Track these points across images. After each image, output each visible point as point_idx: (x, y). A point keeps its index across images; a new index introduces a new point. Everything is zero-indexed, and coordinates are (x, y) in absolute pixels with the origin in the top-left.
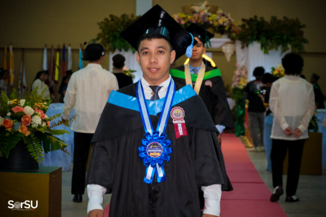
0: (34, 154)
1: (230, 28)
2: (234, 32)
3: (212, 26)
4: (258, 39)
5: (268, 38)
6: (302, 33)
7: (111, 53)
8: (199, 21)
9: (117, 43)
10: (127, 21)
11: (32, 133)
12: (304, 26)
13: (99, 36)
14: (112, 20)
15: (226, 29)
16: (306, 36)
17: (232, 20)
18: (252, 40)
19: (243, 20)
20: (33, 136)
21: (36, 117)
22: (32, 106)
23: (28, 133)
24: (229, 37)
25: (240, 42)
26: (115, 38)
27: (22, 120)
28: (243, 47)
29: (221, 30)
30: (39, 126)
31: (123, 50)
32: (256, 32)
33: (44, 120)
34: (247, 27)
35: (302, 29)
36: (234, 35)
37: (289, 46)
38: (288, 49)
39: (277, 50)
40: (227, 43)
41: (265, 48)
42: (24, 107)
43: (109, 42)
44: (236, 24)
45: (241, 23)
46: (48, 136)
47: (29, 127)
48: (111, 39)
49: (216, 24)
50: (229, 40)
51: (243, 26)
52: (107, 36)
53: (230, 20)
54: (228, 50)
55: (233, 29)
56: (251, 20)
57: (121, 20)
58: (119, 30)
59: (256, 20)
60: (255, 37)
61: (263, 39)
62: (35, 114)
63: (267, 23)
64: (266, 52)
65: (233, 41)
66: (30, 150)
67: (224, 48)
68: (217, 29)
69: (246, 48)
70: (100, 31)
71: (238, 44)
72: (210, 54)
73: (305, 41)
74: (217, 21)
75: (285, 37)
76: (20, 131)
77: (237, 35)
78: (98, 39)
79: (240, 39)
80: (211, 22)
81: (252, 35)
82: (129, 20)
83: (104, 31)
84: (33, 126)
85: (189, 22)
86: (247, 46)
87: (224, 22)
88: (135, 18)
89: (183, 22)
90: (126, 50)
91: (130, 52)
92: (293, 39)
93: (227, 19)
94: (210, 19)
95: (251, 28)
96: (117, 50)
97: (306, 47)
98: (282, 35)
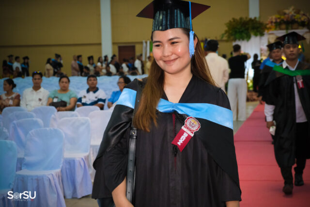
1: (309, 23)
3: (297, 22)
7: (233, 42)
8: (289, 19)
9: (238, 35)
13: (226, 32)
14: (234, 21)
15: (306, 23)
24: (308, 28)
26: (236, 32)
29: (303, 24)
31: (241, 40)
40: (307, 32)
43: (232, 35)
48: (234, 33)
49: (299, 20)
52: (231, 32)
53: (308, 18)
54: (308, 36)
57: (239, 21)
58: (238, 27)
67: (305, 35)
68: (300, 23)
70: (226, 28)
74: (300, 18)
80: (296, 20)
82: (244, 21)
83: (229, 28)
85: (283, 20)
87: (304, 19)
88: (248, 19)
89: (278, 21)
90: (243, 39)
91: (245, 41)
93: (306, 17)
94: (296, 17)
96: (237, 40)
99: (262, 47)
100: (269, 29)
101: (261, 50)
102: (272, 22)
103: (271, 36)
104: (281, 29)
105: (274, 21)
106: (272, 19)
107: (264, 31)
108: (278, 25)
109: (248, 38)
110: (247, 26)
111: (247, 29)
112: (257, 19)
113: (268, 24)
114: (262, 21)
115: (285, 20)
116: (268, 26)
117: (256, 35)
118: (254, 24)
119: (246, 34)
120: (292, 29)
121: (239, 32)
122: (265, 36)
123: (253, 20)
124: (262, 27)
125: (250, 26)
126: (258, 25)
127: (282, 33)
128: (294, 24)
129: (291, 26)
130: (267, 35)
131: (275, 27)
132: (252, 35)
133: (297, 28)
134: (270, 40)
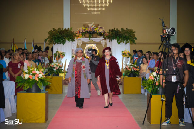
0: (40, 87)
1: (104, 33)
2: (106, 35)
3: (96, 33)
4: (116, 38)
5: (120, 38)
6: (134, 35)
7: (54, 44)
8: (91, 31)
9: (57, 40)
10: (60, 31)
12: (135, 32)
13: (49, 37)
14: (54, 31)
16: (136, 36)
17: (105, 30)
18: (113, 39)
19: (109, 30)
20: (39, 81)
21: (40, 74)
22: (39, 71)
24: (104, 37)
25: (108, 39)
26: (55, 38)
27: (36, 75)
28: (109, 42)
29: (100, 34)
30: (42, 78)
32: (115, 35)
33: (43, 75)
34: (111, 33)
35: (134, 34)
36: (105, 36)
37: (129, 41)
38: (128, 42)
39: (124, 42)
40: (102, 40)
41: (119, 42)
42: (36, 71)
43: (53, 40)
44: (106, 32)
45: (108, 31)
46: (44, 81)
47: (38, 78)
48: (54, 39)
49: (98, 32)
50: (103, 39)
51: (109, 33)
52: (52, 38)
53: (104, 30)
54: (103, 42)
55: (105, 34)
56: (113, 29)
57: (58, 30)
58: (57, 35)
59: (115, 30)
60: (114, 37)
61: (118, 38)
62: (40, 73)
63: (119, 31)
64: (119, 43)
65: (105, 39)
66: (38, 86)
67: (101, 42)
68: (98, 34)
69: (111, 42)
70: (49, 35)
72: (96, 44)
73: (136, 38)
74: (98, 30)
76: (35, 79)
78: (48, 39)
79: (108, 38)
80: (96, 31)
81: (113, 36)
82: (61, 30)
83: (50, 35)
84: (39, 77)
85: (86, 31)
86: (111, 41)
87: (101, 31)
88: (64, 30)
89: (84, 31)
90: (60, 43)
91: (62, 44)
92: (130, 37)
93: (102, 30)
94: (95, 30)
95: (113, 33)
96: (56, 44)
97: (136, 41)
98: (126, 36)
99: (73, 48)
100: (77, 37)
101: (72, 50)
102: (80, 32)
103: (79, 41)
104: (85, 37)
105: (81, 31)
106: (79, 30)
107: (75, 38)
108: (84, 34)
109: (64, 42)
110: (63, 34)
111: (63, 36)
112: (70, 30)
113: (77, 33)
114: (73, 31)
115: (89, 31)
116: (77, 35)
117: (69, 41)
118: (68, 32)
119: (63, 40)
120: (93, 37)
121: (58, 38)
122: (75, 41)
123: (67, 30)
124: (74, 35)
125: (65, 34)
126: (70, 34)
127: (86, 40)
128: (94, 34)
129: (92, 35)
130: (77, 41)
131: (82, 35)
132: (66, 40)
133: (96, 36)
134: (78, 44)
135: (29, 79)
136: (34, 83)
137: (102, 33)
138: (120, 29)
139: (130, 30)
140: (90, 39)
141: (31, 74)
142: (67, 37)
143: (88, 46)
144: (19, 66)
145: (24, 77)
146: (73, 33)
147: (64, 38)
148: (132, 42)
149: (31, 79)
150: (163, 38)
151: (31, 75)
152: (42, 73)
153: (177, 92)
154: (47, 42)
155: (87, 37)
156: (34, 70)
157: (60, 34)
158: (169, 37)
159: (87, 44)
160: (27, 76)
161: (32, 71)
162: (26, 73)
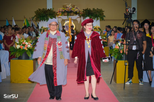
0: (28, 55)
1: (79, 12)
2: (81, 14)
5: (92, 16)
6: (103, 14)
7: (39, 21)
8: (69, 10)
10: (44, 11)
11: (28, 49)
12: (104, 11)
13: (35, 16)
14: (39, 10)
15: (78, 13)
16: (104, 15)
17: (80, 10)
19: (83, 10)
20: (28, 50)
21: (29, 45)
22: (28, 42)
23: (27, 49)
24: (79, 15)
26: (41, 16)
27: (25, 46)
28: (83, 19)
29: (76, 13)
30: (30, 47)
31: (43, 20)
32: (88, 14)
33: (31, 46)
34: (85, 12)
35: (103, 12)
36: (80, 15)
37: (99, 18)
38: (99, 19)
39: (95, 19)
40: (78, 18)
42: (25, 42)
43: (38, 18)
44: (81, 11)
46: (32, 50)
47: (27, 48)
48: (39, 17)
49: (74, 11)
50: (79, 16)
51: (83, 12)
52: (38, 16)
53: (79, 10)
54: (79, 20)
56: (86, 9)
57: (42, 10)
58: (42, 14)
59: (88, 10)
60: (87, 15)
61: (91, 16)
62: (28, 44)
63: (91, 10)
65: (80, 17)
66: (27, 54)
67: (77, 19)
70: (35, 14)
71: (82, 18)
72: (73, 21)
73: (104, 16)
74: (75, 10)
75: (97, 15)
76: (25, 49)
77: (81, 15)
78: (35, 17)
79: (82, 16)
80: (73, 11)
81: (86, 15)
82: (45, 10)
83: (36, 14)
84: (28, 47)
85: (65, 11)
87: (77, 11)
88: (47, 10)
89: (63, 11)
91: (46, 21)
92: (100, 16)
93: (78, 9)
94: (72, 9)
95: (86, 12)
96: (41, 21)
97: (105, 18)
98: (97, 14)
100: (58, 15)
102: (60, 11)
103: (59, 19)
104: (64, 16)
105: (61, 11)
106: (60, 10)
107: (56, 16)
108: (63, 13)
109: (47, 19)
110: (47, 13)
111: (47, 15)
112: (52, 10)
113: (58, 13)
114: (54, 10)
115: (67, 11)
116: (58, 14)
117: (52, 18)
118: (50, 12)
119: (46, 18)
120: (70, 16)
121: (42, 16)
122: (56, 18)
123: (50, 10)
124: (55, 14)
125: (48, 13)
126: (53, 13)
127: (65, 17)
128: (71, 13)
129: (70, 14)
130: (57, 18)
131: (61, 14)
132: (49, 18)
133: (73, 15)
134: (59, 21)
135: (20, 48)
136: (24, 52)
137: (77, 12)
138: (92, 9)
139: (100, 9)
140: (68, 17)
141: (22, 44)
142: (49, 15)
143: (67, 22)
144: (12, 39)
145: (16, 47)
146: (55, 12)
147: (48, 16)
148: (101, 19)
149: (22, 48)
150: (126, 16)
151: (21, 46)
152: (30, 44)
153: (137, 58)
154: (34, 19)
155: (66, 16)
156: (23, 42)
157: (44, 13)
158: (131, 14)
159: (66, 21)
160: (18, 47)
161: (22, 42)
162: (18, 44)
